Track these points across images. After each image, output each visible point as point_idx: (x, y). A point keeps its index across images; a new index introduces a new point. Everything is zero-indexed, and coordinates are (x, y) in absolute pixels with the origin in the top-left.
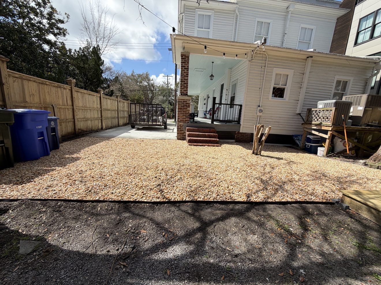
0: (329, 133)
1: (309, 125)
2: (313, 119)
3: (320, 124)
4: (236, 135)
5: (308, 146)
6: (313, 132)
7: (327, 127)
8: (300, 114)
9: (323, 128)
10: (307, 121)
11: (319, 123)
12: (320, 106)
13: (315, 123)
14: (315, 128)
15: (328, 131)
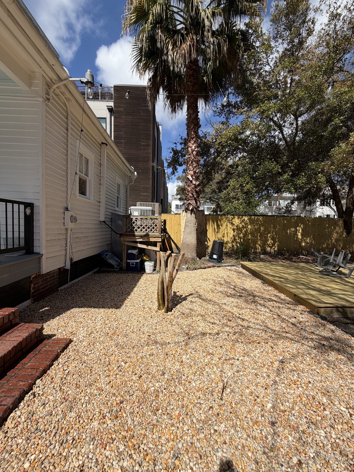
0: (158, 244)
1: (130, 237)
2: (135, 229)
3: (147, 235)
4: (32, 285)
5: (133, 264)
6: (140, 246)
7: (156, 238)
8: (104, 222)
9: (152, 240)
10: (126, 232)
11: (145, 234)
12: (134, 212)
13: (139, 234)
14: (141, 240)
15: (157, 242)
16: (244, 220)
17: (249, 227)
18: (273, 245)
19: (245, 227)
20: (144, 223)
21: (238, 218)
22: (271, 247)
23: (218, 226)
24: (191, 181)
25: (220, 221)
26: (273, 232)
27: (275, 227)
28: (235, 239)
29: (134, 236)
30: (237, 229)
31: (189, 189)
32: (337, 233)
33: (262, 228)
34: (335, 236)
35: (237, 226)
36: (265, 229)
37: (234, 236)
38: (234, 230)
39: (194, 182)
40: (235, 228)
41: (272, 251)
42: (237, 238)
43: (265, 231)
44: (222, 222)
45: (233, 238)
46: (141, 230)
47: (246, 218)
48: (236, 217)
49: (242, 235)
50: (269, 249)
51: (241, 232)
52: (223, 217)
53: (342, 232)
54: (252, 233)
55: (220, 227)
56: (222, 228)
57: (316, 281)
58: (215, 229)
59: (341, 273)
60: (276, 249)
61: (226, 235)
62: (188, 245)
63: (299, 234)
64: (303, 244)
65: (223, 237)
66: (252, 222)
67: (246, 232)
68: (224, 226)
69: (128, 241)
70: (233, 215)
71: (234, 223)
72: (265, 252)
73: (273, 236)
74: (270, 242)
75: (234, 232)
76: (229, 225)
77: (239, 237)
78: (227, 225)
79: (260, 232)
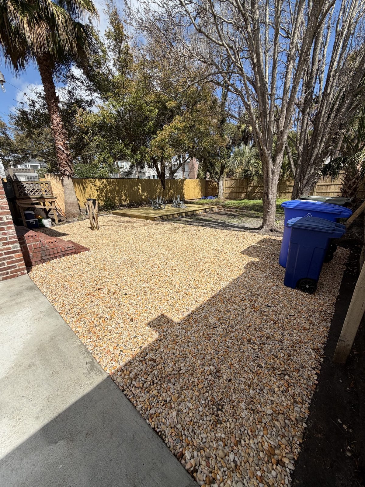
0: (53, 204)
1: (26, 200)
2: (28, 193)
3: (42, 197)
5: (32, 222)
7: (50, 199)
9: (47, 200)
10: (20, 196)
11: (39, 196)
12: (21, 178)
13: (33, 197)
14: (37, 202)
15: (51, 202)
16: (103, 182)
17: (108, 187)
18: (126, 199)
19: (105, 188)
20: (36, 187)
21: (99, 180)
22: (125, 201)
23: (84, 188)
24: (63, 151)
25: (85, 184)
26: (124, 190)
27: (125, 187)
28: (99, 198)
29: (30, 198)
30: (100, 190)
31: (62, 158)
32: (159, 188)
33: (117, 188)
34: (158, 190)
35: (99, 187)
36: (119, 188)
37: (98, 195)
38: (97, 190)
39: (66, 152)
40: (98, 188)
41: (126, 204)
42: (101, 197)
43: (119, 190)
44: (87, 185)
45: (98, 197)
46: (34, 194)
47: (105, 181)
48: (97, 180)
49: (104, 194)
50: (123, 203)
51: (103, 192)
52: (87, 180)
53: (161, 188)
54: (111, 192)
55: (86, 188)
56: (88, 190)
57: (153, 211)
58: (81, 190)
59: (161, 208)
60: (128, 202)
61: (92, 195)
62: (72, 203)
63: (140, 191)
64: (143, 197)
65: (90, 197)
66: (109, 183)
67: (106, 191)
68: (89, 188)
69: (24, 204)
70: (95, 178)
71: (96, 184)
72: (122, 205)
73: (125, 193)
74: (124, 197)
75: (98, 192)
76: (93, 187)
77: (102, 196)
78: (91, 187)
79: (116, 191)
